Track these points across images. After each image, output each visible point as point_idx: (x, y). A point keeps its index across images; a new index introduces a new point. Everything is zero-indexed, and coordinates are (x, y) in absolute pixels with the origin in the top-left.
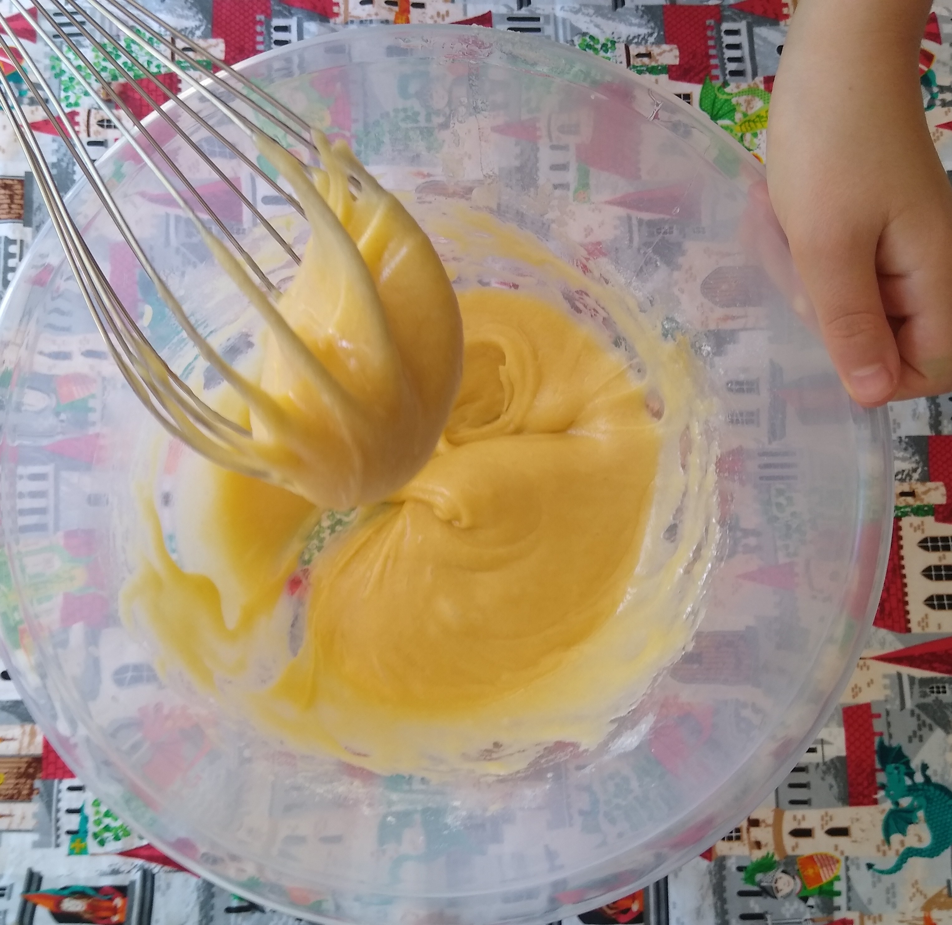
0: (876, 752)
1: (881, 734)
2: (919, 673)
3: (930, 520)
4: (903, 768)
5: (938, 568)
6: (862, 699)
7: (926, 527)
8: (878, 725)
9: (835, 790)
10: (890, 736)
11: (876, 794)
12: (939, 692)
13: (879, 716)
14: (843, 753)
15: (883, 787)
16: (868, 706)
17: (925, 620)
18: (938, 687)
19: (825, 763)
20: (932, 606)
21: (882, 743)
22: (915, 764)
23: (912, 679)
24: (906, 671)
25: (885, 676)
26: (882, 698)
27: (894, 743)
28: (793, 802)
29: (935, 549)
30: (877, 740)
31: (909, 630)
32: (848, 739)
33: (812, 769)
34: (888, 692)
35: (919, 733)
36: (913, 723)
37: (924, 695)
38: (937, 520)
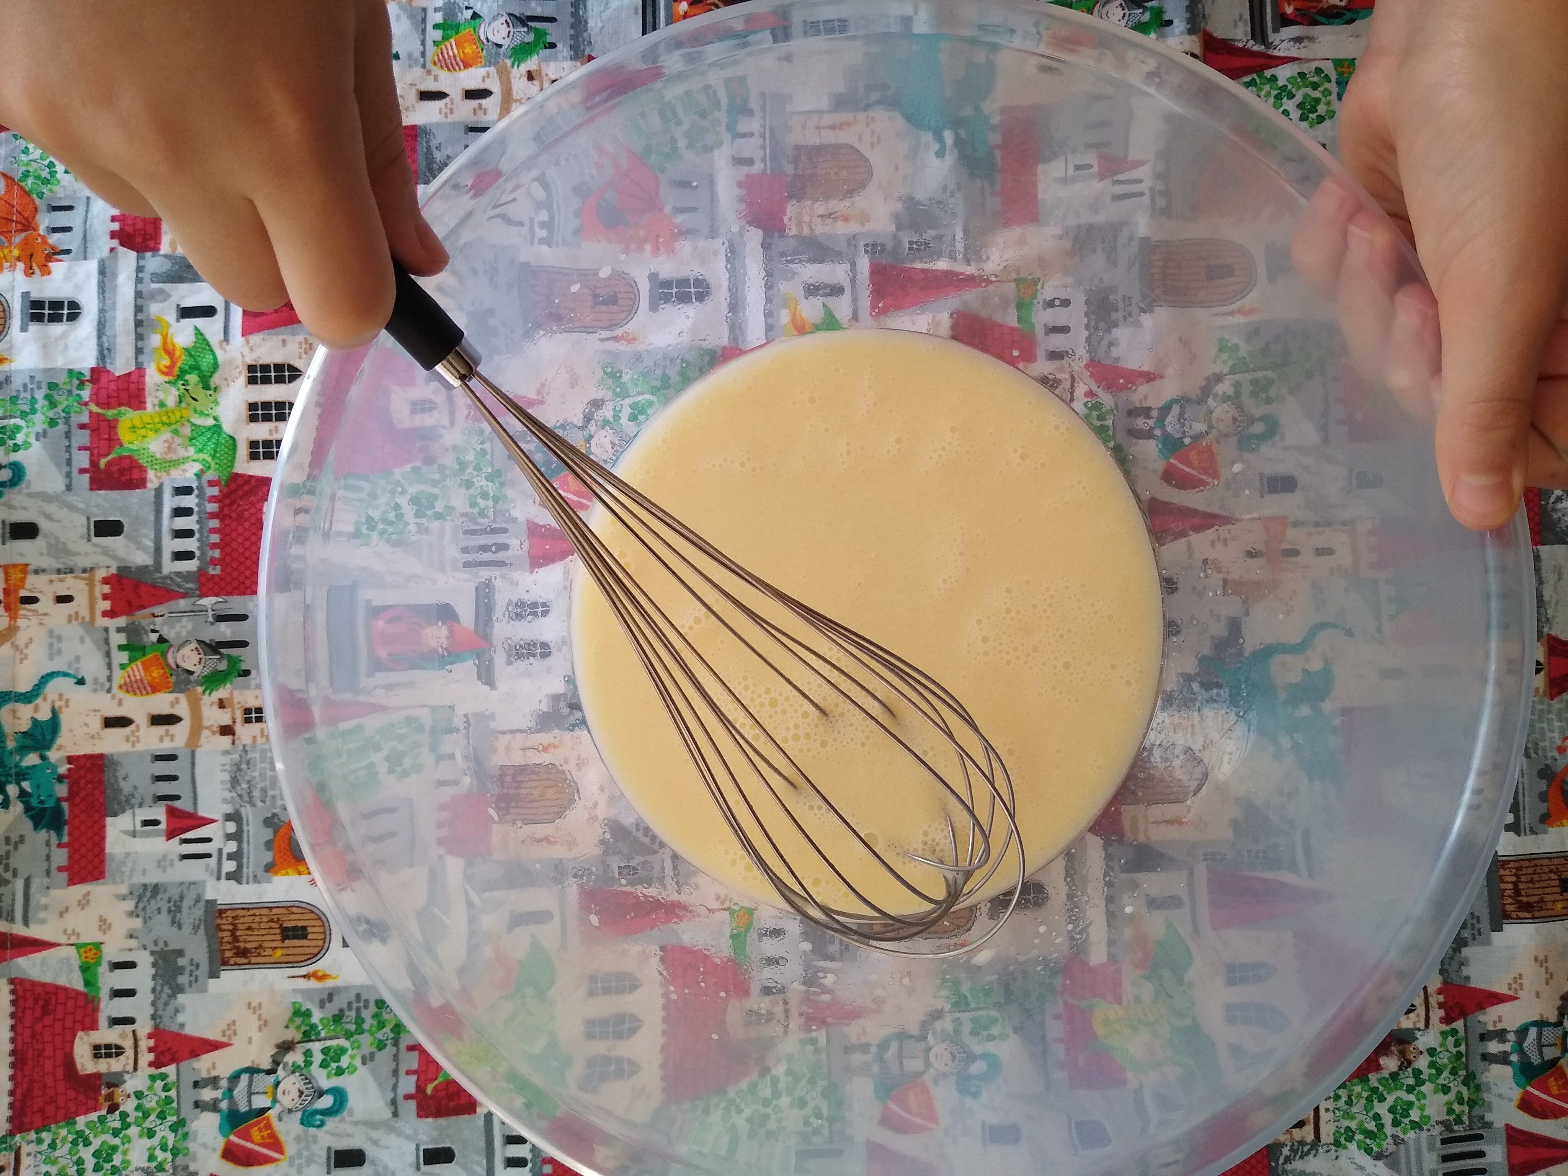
9: (433, 144)
17: (304, 352)
20: (291, 368)
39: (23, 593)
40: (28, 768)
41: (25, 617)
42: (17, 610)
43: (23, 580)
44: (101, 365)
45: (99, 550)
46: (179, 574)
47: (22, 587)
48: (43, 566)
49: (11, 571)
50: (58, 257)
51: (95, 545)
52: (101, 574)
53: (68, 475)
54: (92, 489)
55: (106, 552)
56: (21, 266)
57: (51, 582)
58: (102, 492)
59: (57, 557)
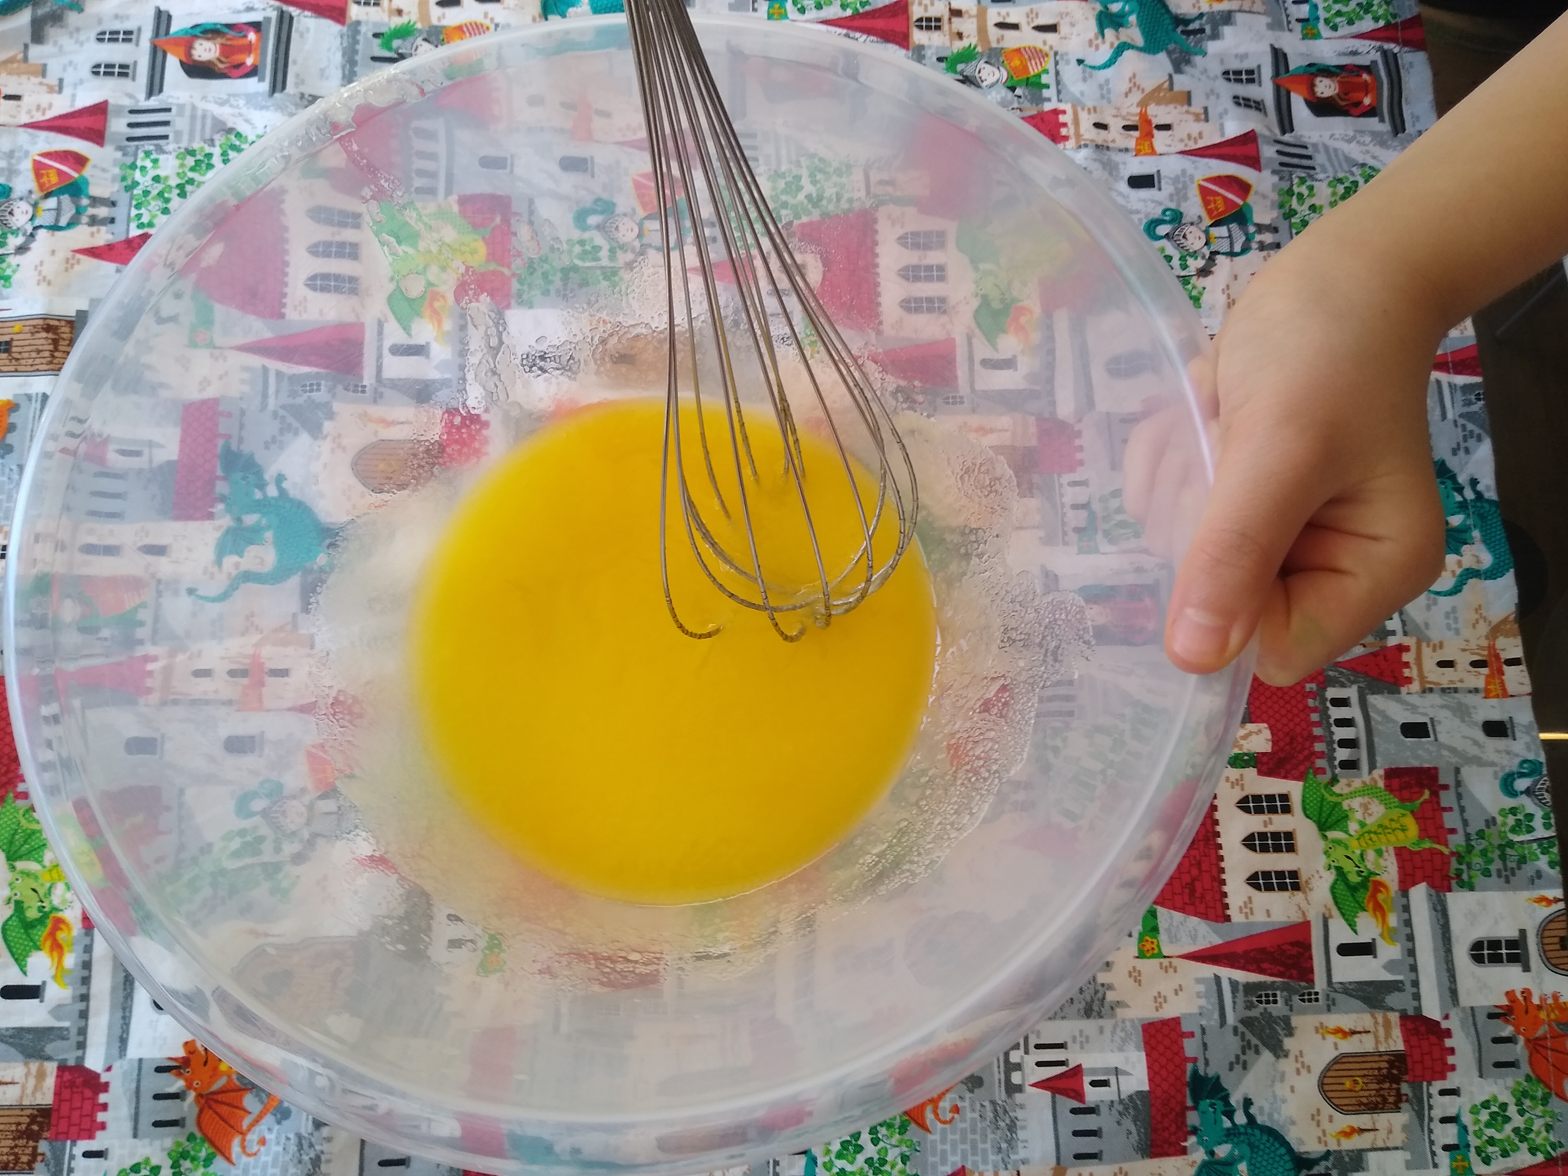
0: (1188, 1084)
1: (1194, 1060)
2: (1242, 976)
3: (1251, 773)
4: (1220, 1105)
5: (1263, 836)
6: (1168, 1012)
7: (1246, 782)
8: (1191, 1048)
9: (1135, 1137)
10: (1207, 1063)
11: (1186, 1140)
12: (1268, 1002)
13: (1192, 1035)
14: (1146, 1087)
15: (1195, 1131)
16: (1176, 1021)
17: (1248, 906)
18: (1267, 995)
19: (1121, 1101)
20: (1257, 887)
21: (1195, 1072)
22: (1235, 1099)
23: (1234, 984)
24: (1226, 973)
25: (1199, 981)
26: (1195, 1010)
27: (1211, 1073)
28: (1078, 1157)
29: (1259, 811)
30: (1189, 1067)
31: (1228, 919)
32: (1150, 1067)
33: (1104, 1110)
34: (1203, 1002)
35: (1242, 1057)
36: (1233, 1044)
37: (1249, 1006)
38: (1261, 773)
39: (1485, 671)
40: (1458, 513)
41: (1482, 648)
42: (1490, 654)
43: (1488, 683)
44: (1441, 894)
45: (1421, 710)
46: (1343, 685)
47: (1487, 676)
48: (1470, 695)
49: (1500, 692)
50: (1501, 1011)
51: (1425, 714)
52: (1415, 686)
53: (1458, 784)
54: (1436, 769)
55: (1413, 708)
56: (1536, 1001)
57: (1461, 681)
58: (1426, 765)
59: (1460, 704)
